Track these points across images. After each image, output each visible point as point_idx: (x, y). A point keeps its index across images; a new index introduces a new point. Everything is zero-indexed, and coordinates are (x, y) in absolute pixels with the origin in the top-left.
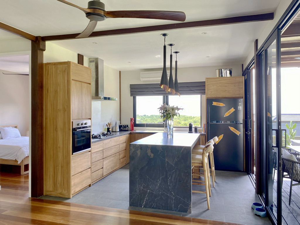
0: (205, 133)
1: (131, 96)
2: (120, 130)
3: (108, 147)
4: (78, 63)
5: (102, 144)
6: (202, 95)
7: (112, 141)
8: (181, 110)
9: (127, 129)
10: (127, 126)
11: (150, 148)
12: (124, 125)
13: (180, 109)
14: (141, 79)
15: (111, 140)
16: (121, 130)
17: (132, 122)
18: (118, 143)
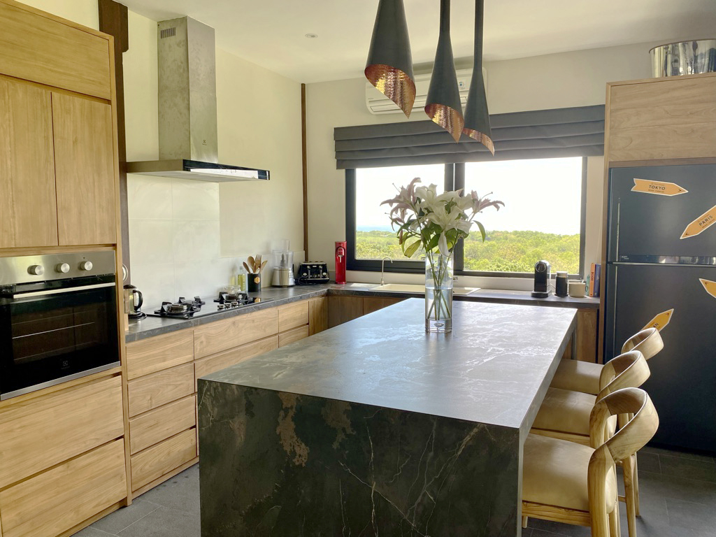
0: (597, 301)
1: (339, 166)
2: (295, 282)
3: (216, 349)
4: (101, 30)
5: (189, 339)
6: (589, 158)
7: (241, 325)
8: (492, 206)
9: (324, 277)
10: (324, 266)
11: (291, 413)
12: (311, 266)
13: (487, 203)
14: (368, 105)
15: (234, 323)
16: (300, 281)
17: (340, 256)
18: (270, 331)
